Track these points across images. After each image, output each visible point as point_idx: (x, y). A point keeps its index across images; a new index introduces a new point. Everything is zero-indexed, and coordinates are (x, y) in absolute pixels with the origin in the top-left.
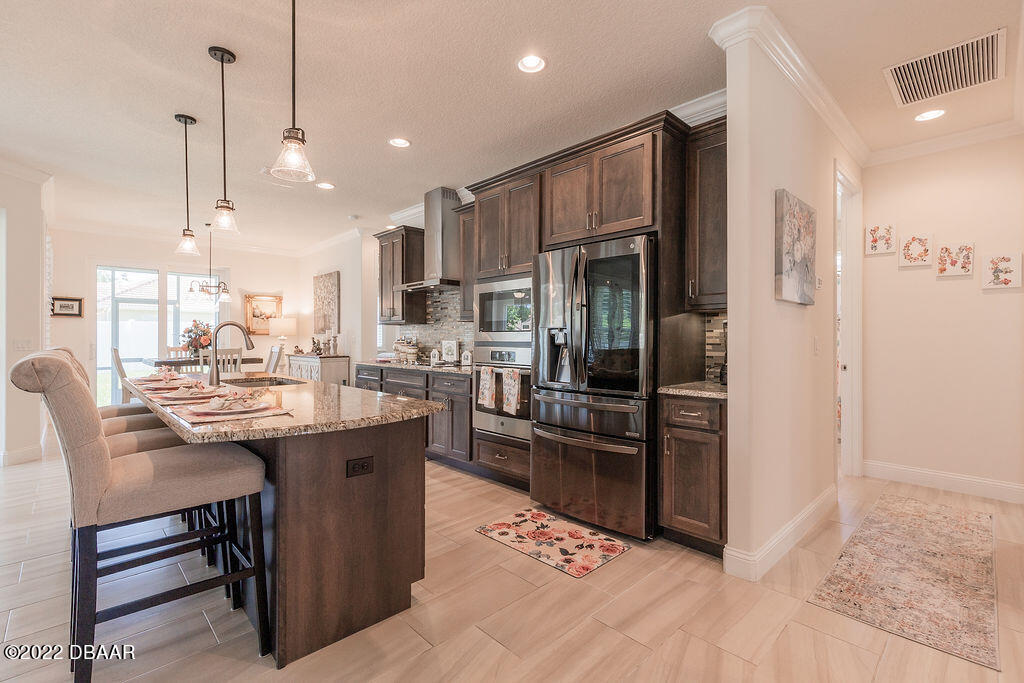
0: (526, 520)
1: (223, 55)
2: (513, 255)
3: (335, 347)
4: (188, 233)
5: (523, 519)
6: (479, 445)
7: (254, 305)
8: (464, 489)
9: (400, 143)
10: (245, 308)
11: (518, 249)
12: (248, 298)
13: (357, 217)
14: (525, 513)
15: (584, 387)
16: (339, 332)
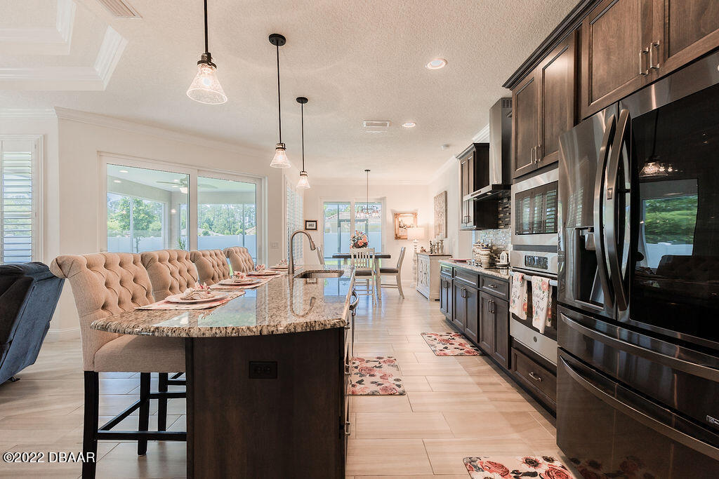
0: (534, 474)
1: (278, 39)
2: (547, 143)
3: (442, 248)
4: (303, 173)
5: (532, 470)
6: (516, 355)
7: (400, 220)
8: (491, 400)
9: (436, 64)
10: (394, 221)
11: (552, 134)
12: (396, 215)
13: (447, 146)
14: (541, 460)
15: (624, 316)
16: (446, 237)
